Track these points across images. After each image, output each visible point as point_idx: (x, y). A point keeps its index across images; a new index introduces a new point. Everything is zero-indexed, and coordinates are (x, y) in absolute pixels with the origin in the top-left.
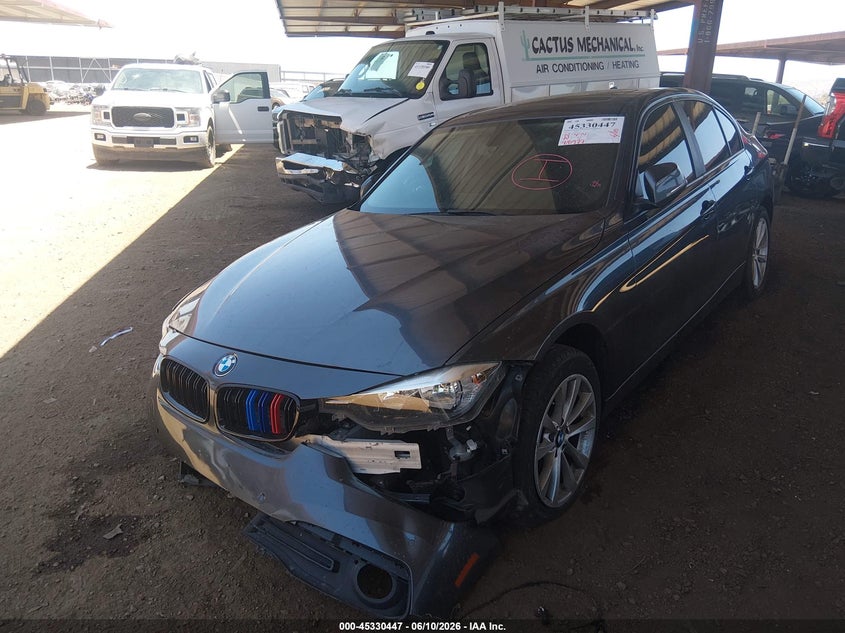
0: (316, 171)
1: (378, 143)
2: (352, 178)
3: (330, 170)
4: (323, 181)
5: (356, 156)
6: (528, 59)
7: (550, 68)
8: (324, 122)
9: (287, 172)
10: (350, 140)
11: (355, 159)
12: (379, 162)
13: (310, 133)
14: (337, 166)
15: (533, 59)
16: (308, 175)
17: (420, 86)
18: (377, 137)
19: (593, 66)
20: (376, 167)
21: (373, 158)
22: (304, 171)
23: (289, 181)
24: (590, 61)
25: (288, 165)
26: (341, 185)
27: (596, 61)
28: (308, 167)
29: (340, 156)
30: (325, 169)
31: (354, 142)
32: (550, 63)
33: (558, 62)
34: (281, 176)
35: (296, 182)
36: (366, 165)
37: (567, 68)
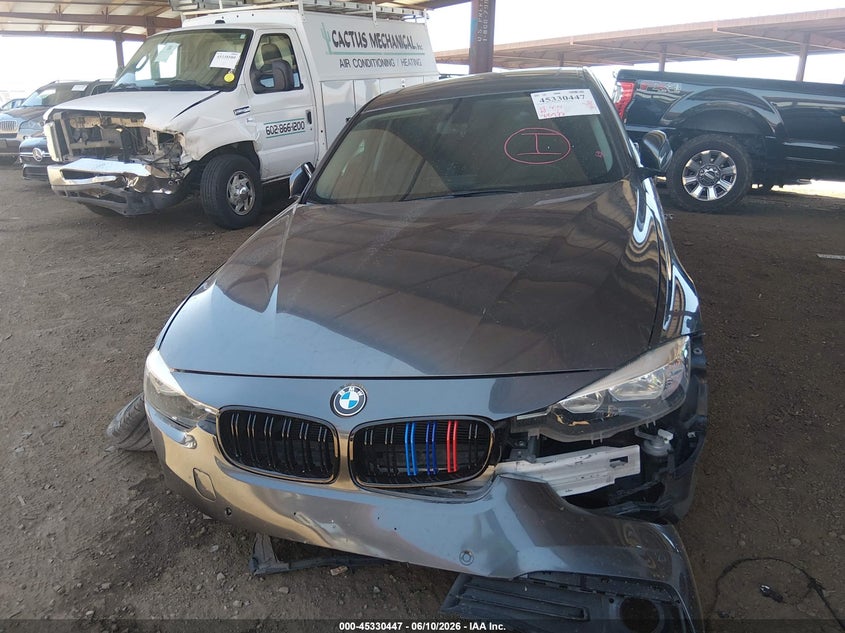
0: (113, 178)
1: (190, 141)
2: (163, 183)
3: (132, 176)
4: (122, 189)
5: (165, 157)
6: (331, 53)
7: (351, 63)
8: (115, 120)
9: (68, 182)
10: (153, 139)
11: (162, 161)
12: (192, 164)
13: (94, 134)
14: (140, 170)
15: (336, 53)
16: (102, 183)
17: (229, 78)
18: (190, 134)
19: (386, 63)
20: (188, 170)
21: (185, 160)
22: (95, 180)
23: (73, 194)
24: (383, 57)
25: (68, 174)
26: (147, 193)
27: (388, 57)
28: (101, 175)
29: (141, 159)
30: (126, 175)
31: (160, 142)
32: (350, 58)
33: (357, 57)
34: (60, 189)
35: (83, 193)
36: (178, 168)
37: (365, 63)
